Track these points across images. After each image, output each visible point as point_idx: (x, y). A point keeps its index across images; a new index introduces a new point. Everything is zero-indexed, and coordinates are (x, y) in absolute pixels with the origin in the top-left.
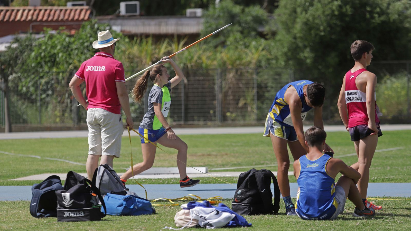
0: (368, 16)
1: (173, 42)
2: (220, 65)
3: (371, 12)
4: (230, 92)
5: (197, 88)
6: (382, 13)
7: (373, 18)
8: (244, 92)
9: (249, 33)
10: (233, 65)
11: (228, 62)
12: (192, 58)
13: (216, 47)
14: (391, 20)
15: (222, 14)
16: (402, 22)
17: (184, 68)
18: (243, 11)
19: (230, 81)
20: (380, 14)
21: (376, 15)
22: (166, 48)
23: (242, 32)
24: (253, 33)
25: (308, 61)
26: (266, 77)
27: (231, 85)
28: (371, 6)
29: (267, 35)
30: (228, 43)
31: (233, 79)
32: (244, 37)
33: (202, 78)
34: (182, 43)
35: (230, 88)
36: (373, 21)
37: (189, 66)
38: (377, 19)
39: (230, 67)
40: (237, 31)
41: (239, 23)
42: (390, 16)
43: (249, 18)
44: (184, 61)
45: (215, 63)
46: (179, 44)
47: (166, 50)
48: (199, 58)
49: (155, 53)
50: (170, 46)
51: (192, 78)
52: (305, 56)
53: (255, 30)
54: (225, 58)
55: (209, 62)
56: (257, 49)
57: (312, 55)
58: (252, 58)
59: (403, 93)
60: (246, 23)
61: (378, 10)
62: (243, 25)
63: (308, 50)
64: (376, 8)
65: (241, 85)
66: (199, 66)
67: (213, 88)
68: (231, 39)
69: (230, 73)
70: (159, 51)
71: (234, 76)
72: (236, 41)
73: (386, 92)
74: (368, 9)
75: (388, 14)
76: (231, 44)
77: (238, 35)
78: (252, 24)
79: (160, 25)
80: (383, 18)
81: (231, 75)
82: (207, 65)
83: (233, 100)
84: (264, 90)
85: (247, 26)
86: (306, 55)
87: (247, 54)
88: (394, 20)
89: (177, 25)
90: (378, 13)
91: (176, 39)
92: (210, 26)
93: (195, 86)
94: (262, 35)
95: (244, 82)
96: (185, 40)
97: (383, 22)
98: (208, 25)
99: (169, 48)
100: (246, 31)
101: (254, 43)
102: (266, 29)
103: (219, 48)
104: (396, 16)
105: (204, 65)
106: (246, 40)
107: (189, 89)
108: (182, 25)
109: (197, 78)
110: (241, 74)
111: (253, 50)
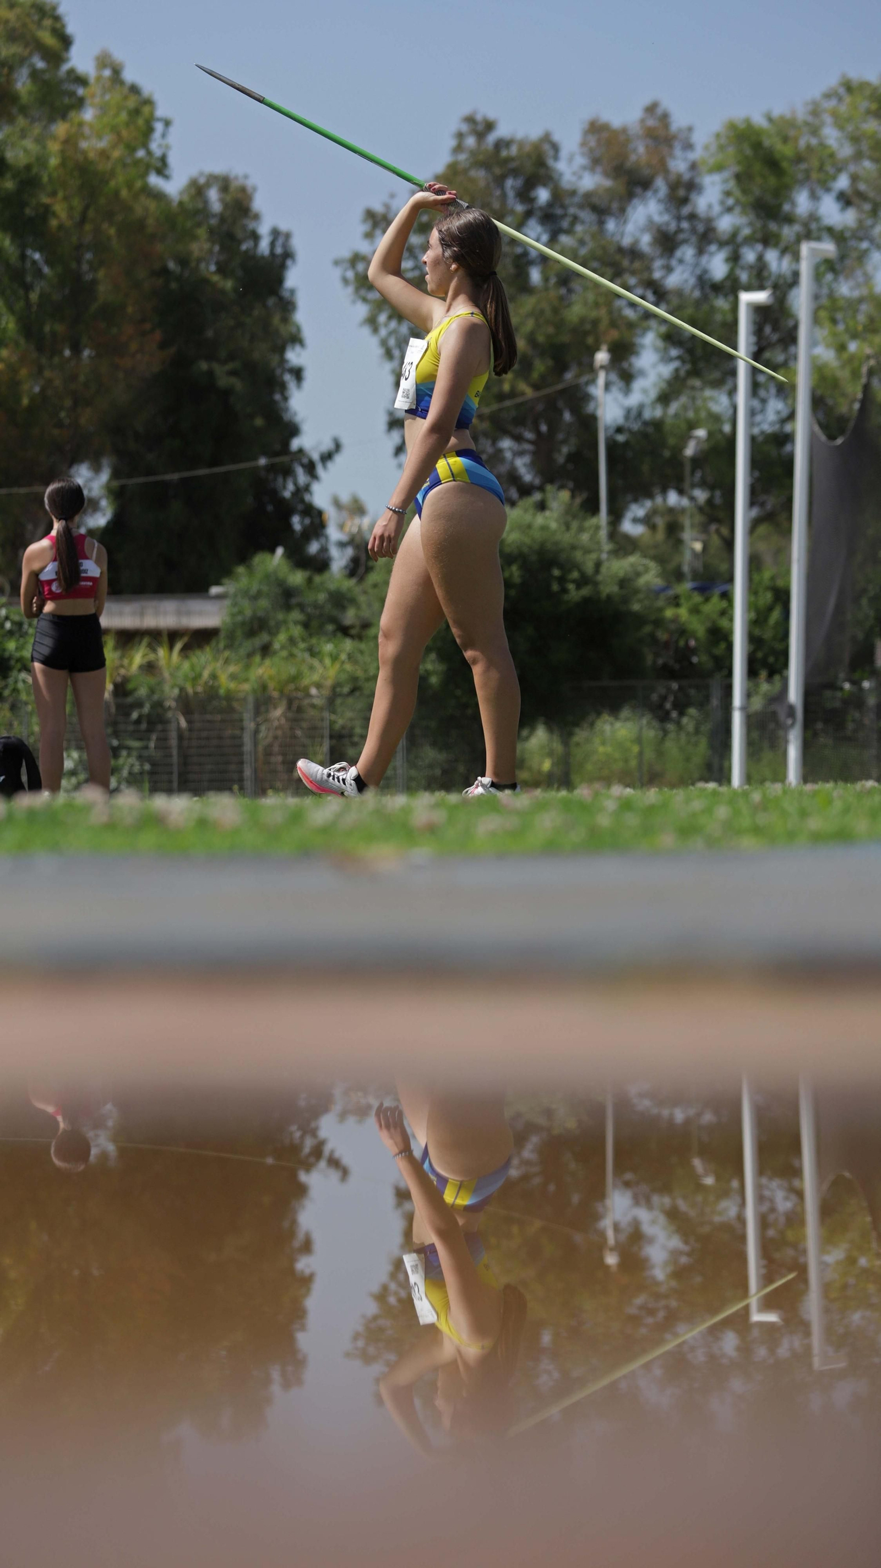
0: (555, 587)
1: (160, 643)
2: (254, 691)
3: (562, 580)
4: (276, 749)
5: (208, 738)
6: (584, 581)
7: (564, 590)
8: (304, 746)
9: (321, 627)
10: (281, 692)
11: (271, 685)
12: (199, 675)
13: (250, 655)
14: (604, 595)
15: (265, 588)
16: (625, 600)
17: (180, 696)
18: (310, 581)
19: (276, 723)
20: (580, 584)
21: (571, 587)
22: (144, 656)
23: (306, 625)
24: (330, 627)
25: (434, 680)
26: (349, 714)
27: (279, 733)
28: (561, 567)
29: (352, 627)
30: (276, 646)
31: (283, 721)
32: (311, 635)
33: (218, 717)
34: (178, 646)
35: (276, 738)
36: (566, 597)
37: (190, 690)
38: (574, 594)
39: (275, 694)
40: (296, 623)
41: (301, 607)
42: (601, 587)
43: (322, 597)
44: (180, 681)
45: (246, 687)
46: (171, 647)
47: (146, 660)
48: (214, 676)
49: (122, 666)
50: (154, 650)
51: (196, 717)
52: (426, 671)
53: (334, 620)
54: (266, 677)
55: (232, 685)
56: (334, 658)
57: (440, 667)
58: (324, 677)
59: (636, 749)
60: (316, 606)
61: (575, 575)
62: (309, 610)
63: (433, 656)
64: (570, 571)
65: (299, 733)
66: (212, 693)
67: (241, 737)
68: (282, 637)
69: (275, 708)
70: (131, 663)
71: (284, 714)
72: (292, 641)
73: (601, 749)
74: (556, 572)
75: (596, 584)
76: (283, 648)
77: (297, 631)
78: (328, 608)
79: (142, 614)
80: (586, 591)
81: (278, 713)
82: (228, 691)
83: (284, 763)
84: (346, 741)
85: (317, 612)
86: (429, 666)
87: (312, 668)
88: (609, 597)
89: (179, 613)
90: (574, 581)
91: (165, 639)
92: (240, 612)
93: (204, 734)
94: (345, 631)
95: (304, 725)
96: (185, 639)
97: (586, 601)
98: (236, 610)
99: (152, 657)
100: (314, 624)
101: (329, 647)
102: (350, 617)
103: (257, 659)
104: (615, 589)
105: (222, 692)
106: (314, 641)
107: (190, 739)
108: (189, 613)
109: (208, 717)
110: (300, 710)
111: (327, 661)
